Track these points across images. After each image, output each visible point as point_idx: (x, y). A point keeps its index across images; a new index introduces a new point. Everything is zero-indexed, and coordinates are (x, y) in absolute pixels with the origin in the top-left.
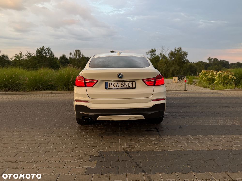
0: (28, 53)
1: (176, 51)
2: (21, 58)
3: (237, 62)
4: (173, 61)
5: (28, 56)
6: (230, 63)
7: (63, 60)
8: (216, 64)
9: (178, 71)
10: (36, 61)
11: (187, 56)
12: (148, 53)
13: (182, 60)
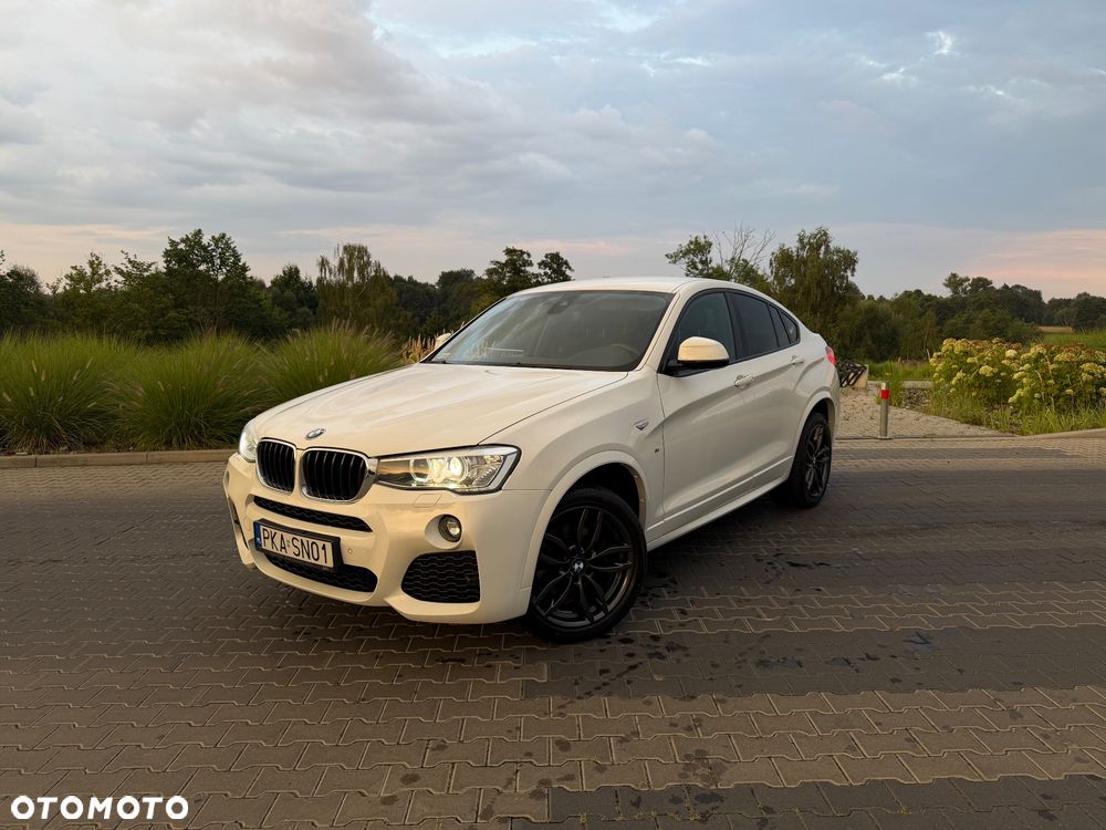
0: (130, 262)
1: (803, 247)
2: (97, 286)
3: (1079, 296)
4: (792, 291)
5: (127, 275)
6: (1046, 299)
7: (289, 293)
8: (982, 304)
10: (165, 299)
11: (853, 270)
12: (674, 258)
13: (833, 286)
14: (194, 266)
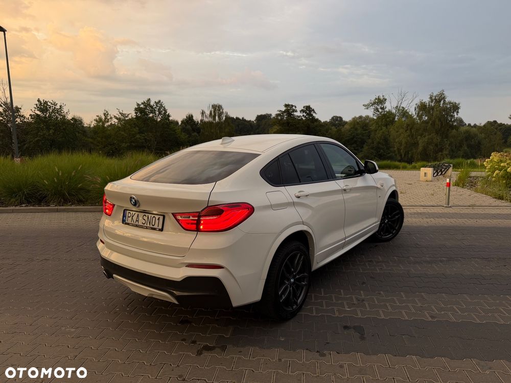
0: (120, 113)
1: (432, 101)
2: (107, 124)
4: (426, 122)
5: (119, 119)
7: (189, 127)
9: (436, 145)
10: (135, 130)
11: (458, 112)
12: (367, 106)
13: (447, 120)
14: (147, 115)
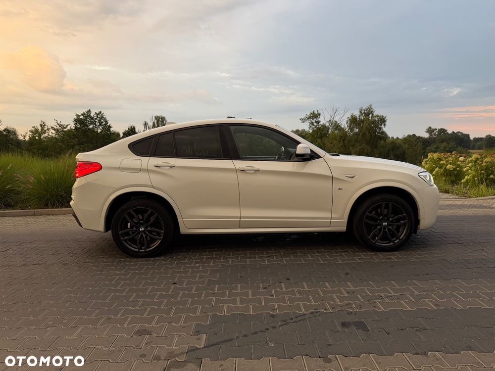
0: (58, 124)
1: (362, 114)
2: (44, 135)
3: (487, 136)
4: (356, 134)
5: (57, 130)
6: (472, 138)
8: (443, 140)
10: (74, 141)
11: (385, 125)
12: (303, 120)
13: (376, 132)
14: (87, 126)
